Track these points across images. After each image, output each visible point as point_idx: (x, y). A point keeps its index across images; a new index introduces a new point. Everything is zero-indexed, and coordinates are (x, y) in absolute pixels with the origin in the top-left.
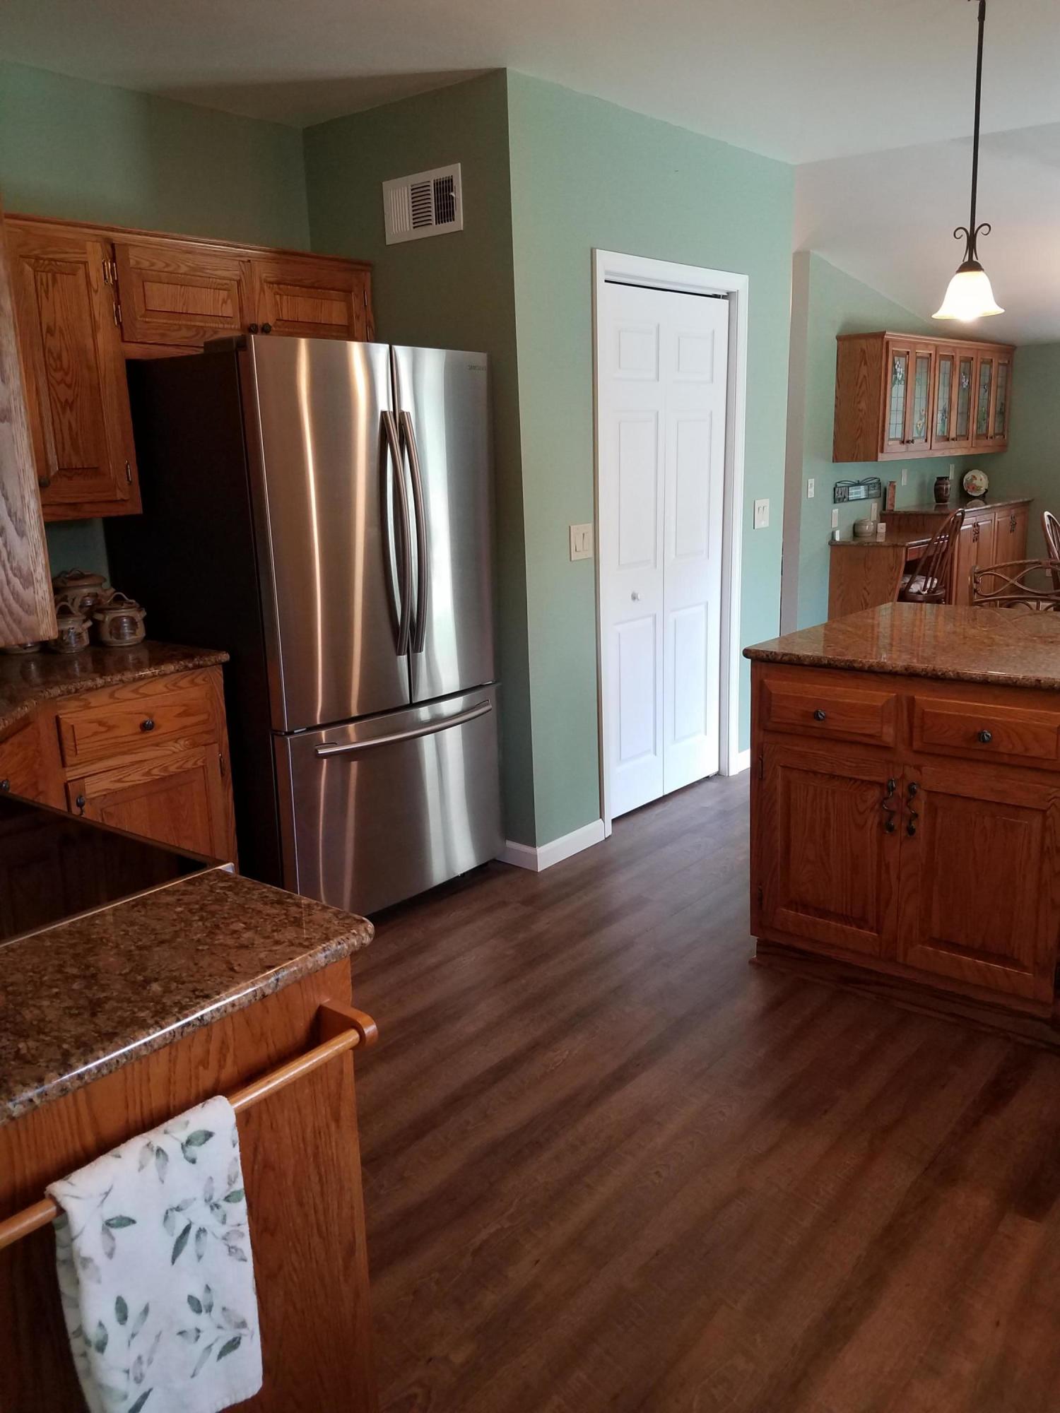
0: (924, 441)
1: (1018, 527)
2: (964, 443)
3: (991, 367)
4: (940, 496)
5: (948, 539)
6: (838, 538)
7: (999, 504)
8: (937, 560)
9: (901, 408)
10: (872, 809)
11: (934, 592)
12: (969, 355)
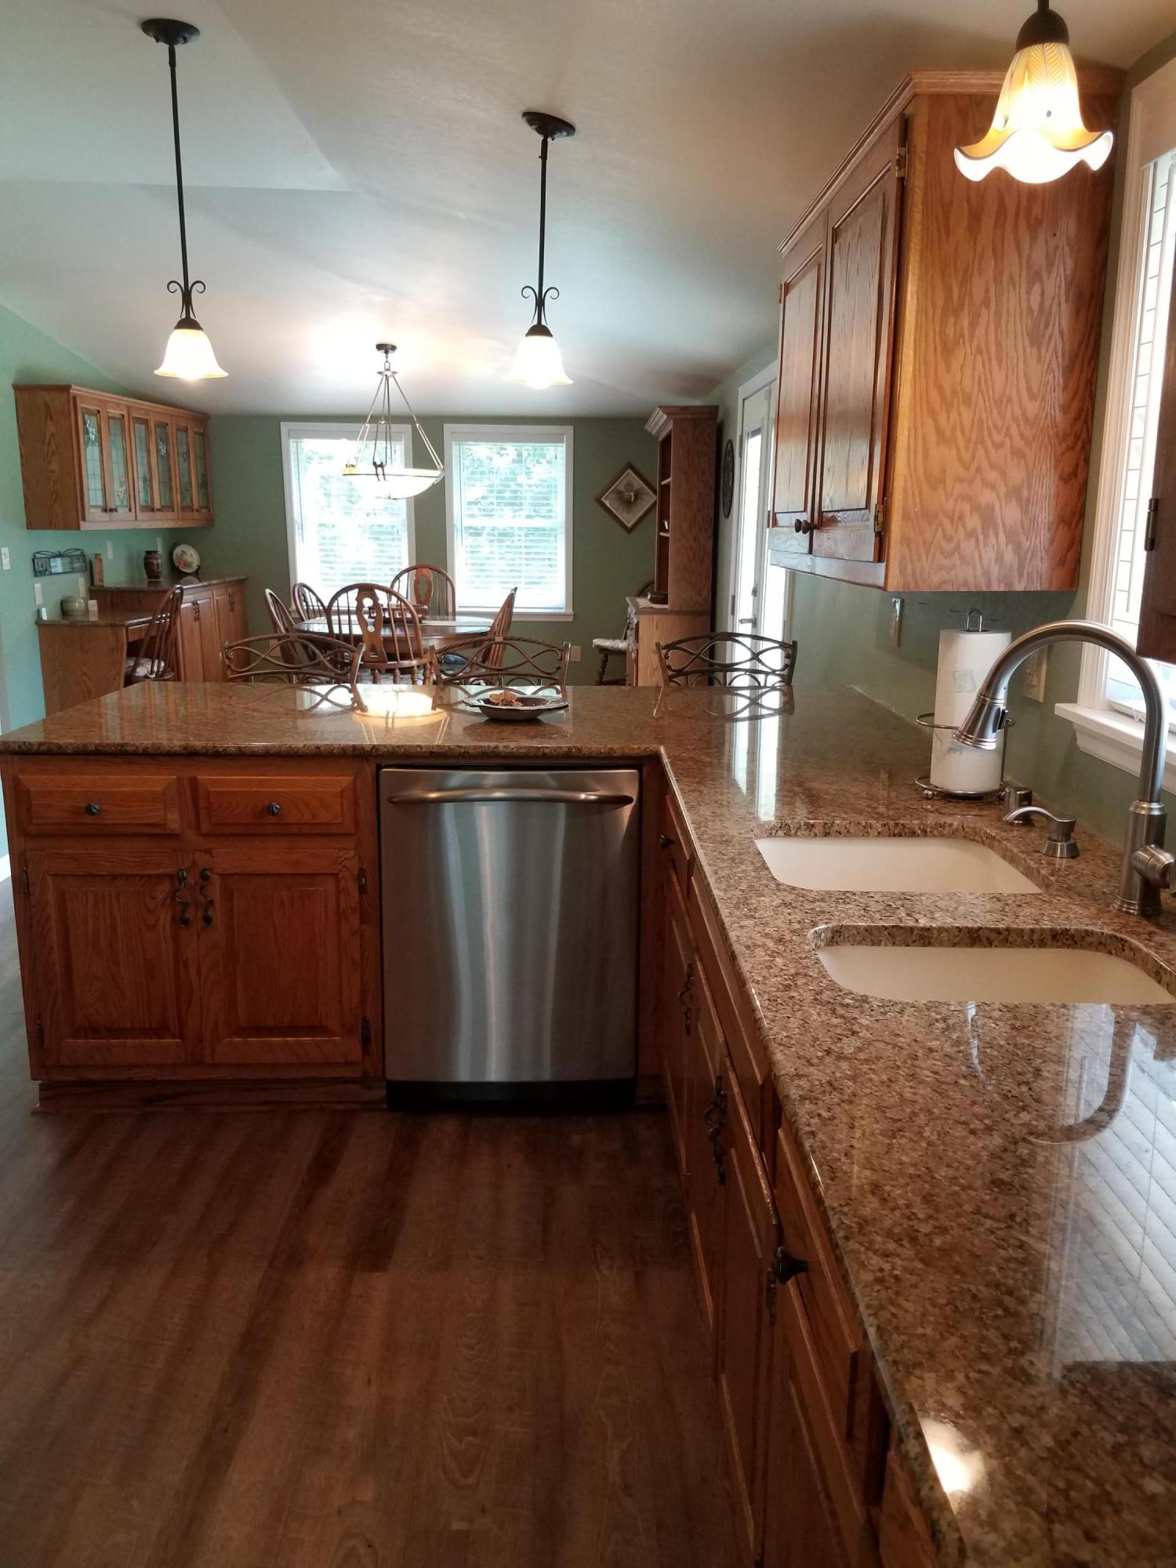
0: (127, 509)
1: (237, 607)
2: (170, 515)
3: (187, 434)
4: (152, 572)
5: (170, 617)
6: (45, 617)
7: (215, 582)
8: (161, 640)
9: (98, 471)
10: (163, 905)
11: (162, 676)
12: (164, 419)
